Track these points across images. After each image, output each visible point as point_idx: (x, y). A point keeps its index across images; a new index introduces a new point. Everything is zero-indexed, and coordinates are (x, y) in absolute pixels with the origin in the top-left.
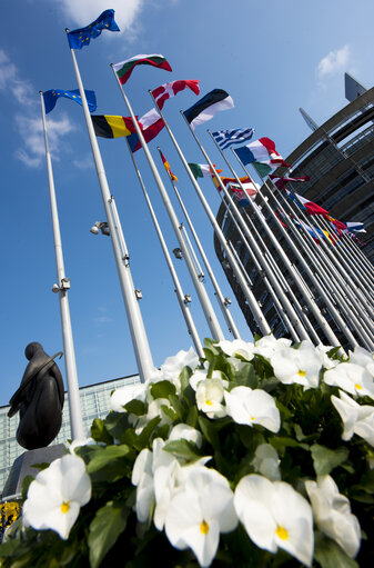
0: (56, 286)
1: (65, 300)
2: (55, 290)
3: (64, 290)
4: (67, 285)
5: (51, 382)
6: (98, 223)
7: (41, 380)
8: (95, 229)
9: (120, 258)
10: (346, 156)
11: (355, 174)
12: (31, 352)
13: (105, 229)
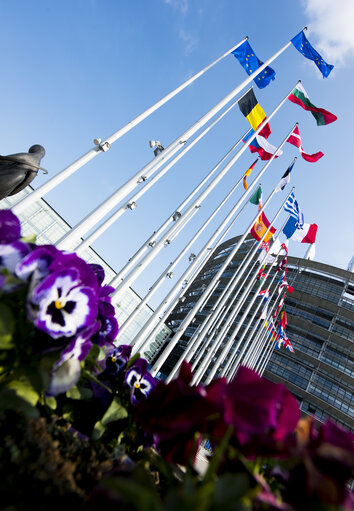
0: (100, 141)
1: (94, 154)
2: (96, 141)
3: (101, 148)
4: (105, 148)
5: (21, 176)
6: (159, 143)
7: (19, 168)
8: (154, 144)
9: (141, 174)
10: (340, 304)
11: (330, 318)
12: (35, 150)
13: (159, 150)
